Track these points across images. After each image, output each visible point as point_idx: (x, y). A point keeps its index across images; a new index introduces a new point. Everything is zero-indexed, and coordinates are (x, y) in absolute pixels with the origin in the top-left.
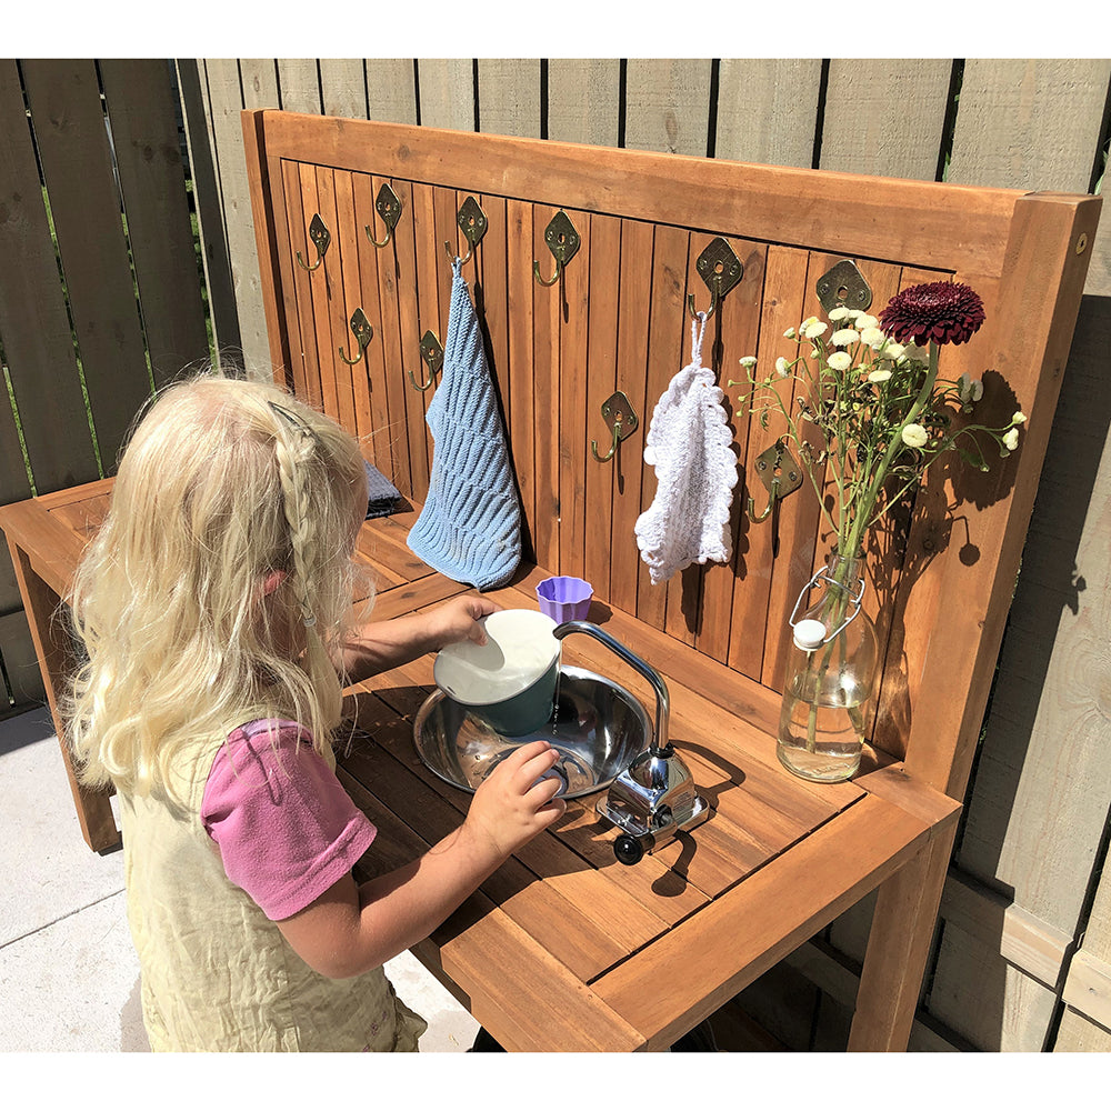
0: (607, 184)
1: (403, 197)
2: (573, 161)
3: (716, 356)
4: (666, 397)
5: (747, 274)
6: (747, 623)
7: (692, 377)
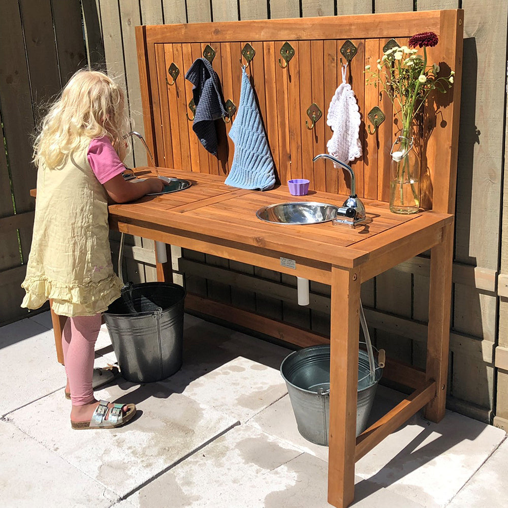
0: (304, 29)
1: (216, 49)
2: (290, 24)
3: (350, 80)
4: (334, 98)
5: (359, 51)
6: (370, 178)
7: (343, 88)
